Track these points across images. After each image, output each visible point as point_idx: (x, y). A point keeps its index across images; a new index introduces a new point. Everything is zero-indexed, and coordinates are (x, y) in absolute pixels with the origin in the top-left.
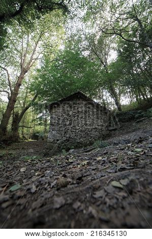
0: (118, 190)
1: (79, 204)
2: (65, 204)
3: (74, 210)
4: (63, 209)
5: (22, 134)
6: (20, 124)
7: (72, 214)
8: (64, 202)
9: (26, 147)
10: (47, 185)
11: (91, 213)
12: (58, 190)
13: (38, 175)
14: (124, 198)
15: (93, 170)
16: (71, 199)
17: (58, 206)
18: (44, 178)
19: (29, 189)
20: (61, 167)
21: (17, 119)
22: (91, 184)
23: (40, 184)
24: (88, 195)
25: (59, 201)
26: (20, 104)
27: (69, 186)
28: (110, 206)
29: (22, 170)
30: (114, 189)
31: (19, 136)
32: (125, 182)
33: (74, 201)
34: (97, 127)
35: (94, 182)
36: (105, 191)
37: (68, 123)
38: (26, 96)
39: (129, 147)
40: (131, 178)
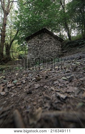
0: (65, 80)
1: (46, 86)
2: (40, 87)
3: (44, 88)
4: (39, 88)
5: (13, 56)
6: (11, 51)
7: (44, 90)
8: (39, 86)
9: (16, 63)
10: (30, 80)
11: (52, 89)
12: (36, 82)
13: (25, 76)
14: (67, 83)
15: (53, 73)
16: (42, 85)
17: (37, 87)
18: (28, 77)
19: (22, 82)
20: (36, 72)
21: (8, 47)
22: (52, 78)
23: (27, 80)
24: (50, 83)
25: (37, 86)
26: (8, 38)
27: (41, 80)
28: (60, 86)
29: (16, 74)
30: (63, 80)
31: (11, 58)
32: (68, 77)
33: (44, 85)
34: (55, 50)
35: (53, 78)
36: (59, 81)
37: (38, 48)
38: (11, 33)
39: (73, 61)
40: (71, 76)
